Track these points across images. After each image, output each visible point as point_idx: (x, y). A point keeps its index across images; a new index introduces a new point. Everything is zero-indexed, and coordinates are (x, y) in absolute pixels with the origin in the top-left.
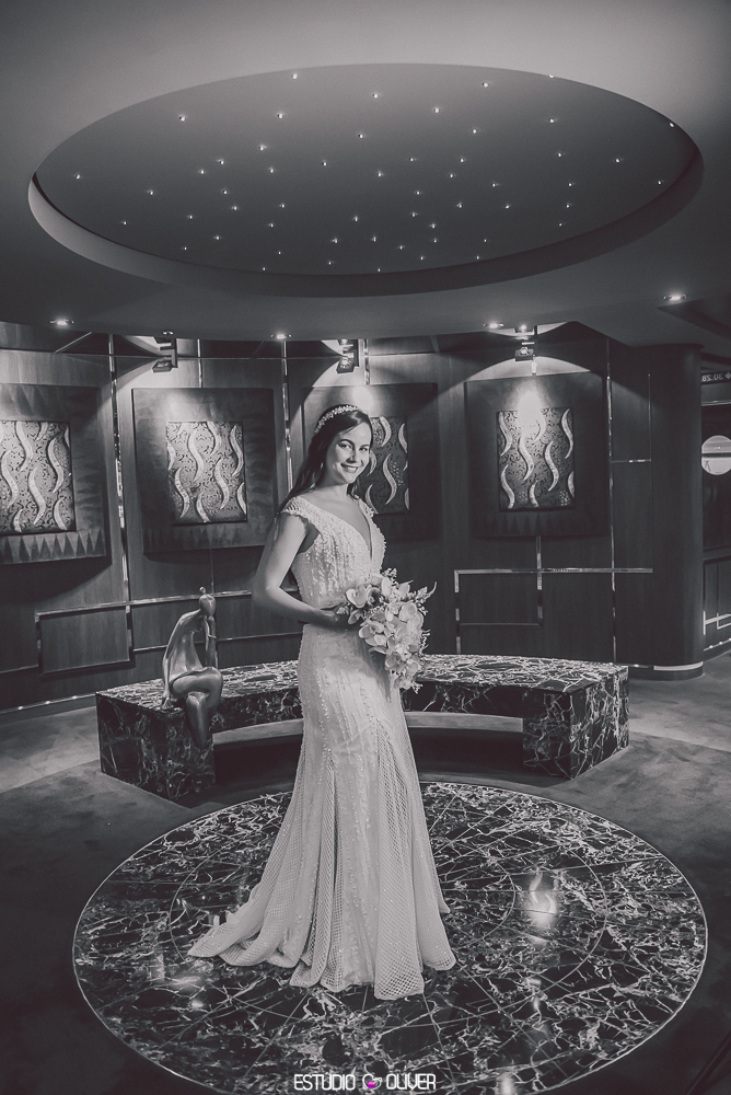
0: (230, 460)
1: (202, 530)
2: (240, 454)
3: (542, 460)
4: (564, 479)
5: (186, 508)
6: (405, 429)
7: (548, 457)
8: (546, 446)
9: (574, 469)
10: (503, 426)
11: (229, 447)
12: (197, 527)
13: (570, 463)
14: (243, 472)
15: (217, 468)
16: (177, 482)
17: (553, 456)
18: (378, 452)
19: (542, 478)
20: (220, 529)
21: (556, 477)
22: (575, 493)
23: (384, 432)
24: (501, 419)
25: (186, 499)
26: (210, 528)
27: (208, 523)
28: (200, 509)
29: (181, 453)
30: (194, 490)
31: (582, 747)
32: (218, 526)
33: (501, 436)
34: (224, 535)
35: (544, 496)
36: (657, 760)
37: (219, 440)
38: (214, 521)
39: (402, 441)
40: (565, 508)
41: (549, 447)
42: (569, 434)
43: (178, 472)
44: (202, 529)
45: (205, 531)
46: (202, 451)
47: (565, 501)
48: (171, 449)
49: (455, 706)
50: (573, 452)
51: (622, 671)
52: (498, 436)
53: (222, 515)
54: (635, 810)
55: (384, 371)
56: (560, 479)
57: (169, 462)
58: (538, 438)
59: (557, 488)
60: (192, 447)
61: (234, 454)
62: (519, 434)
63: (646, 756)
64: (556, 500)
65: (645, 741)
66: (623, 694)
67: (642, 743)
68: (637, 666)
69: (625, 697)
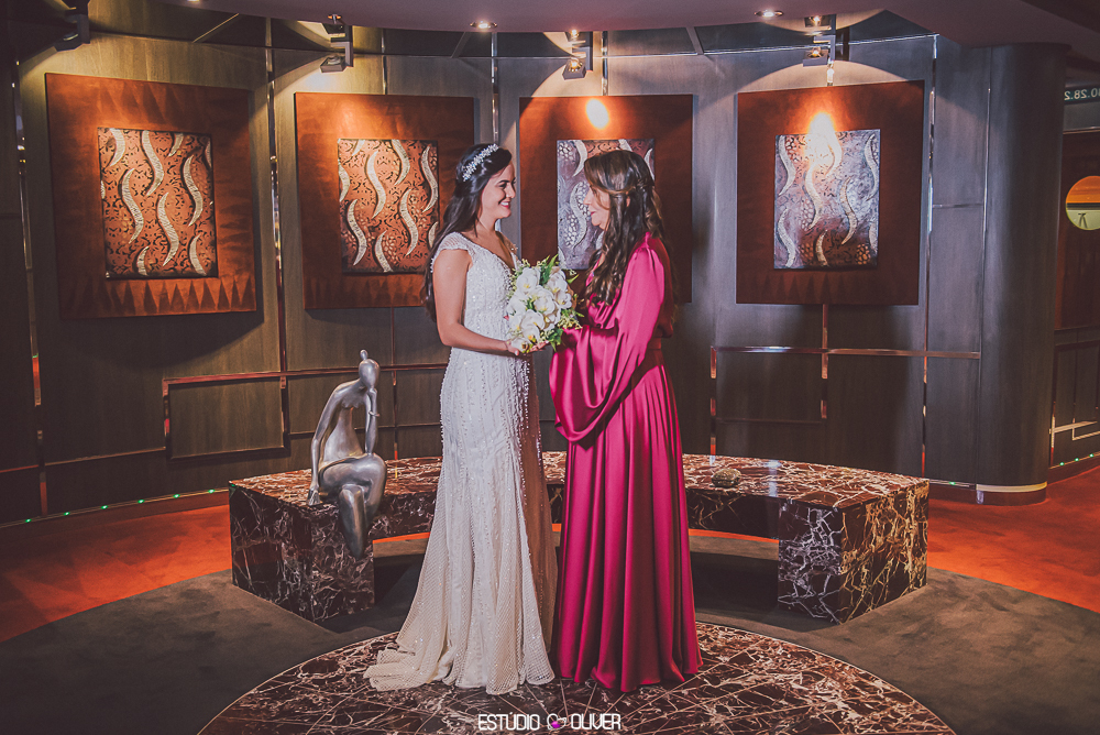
0: (420, 192)
1: (381, 282)
2: (433, 184)
4: (863, 228)
5: (362, 252)
6: (652, 157)
8: (841, 182)
10: (783, 155)
11: (419, 174)
12: (375, 278)
13: (873, 207)
14: (437, 207)
15: (404, 201)
16: (351, 218)
17: (850, 197)
19: (833, 225)
20: (405, 281)
21: (853, 225)
22: (878, 247)
24: (782, 144)
25: (363, 241)
26: (392, 279)
27: (389, 273)
28: (379, 253)
29: (356, 180)
30: (374, 230)
31: (858, 582)
32: (402, 277)
33: (780, 168)
34: (411, 289)
35: (835, 251)
36: (963, 606)
37: (406, 165)
38: (398, 270)
40: (863, 267)
42: (874, 169)
43: (352, 206)
44: (381, 280)
45: (385, 283)
46: (384, 177)
47: (864, 258)
48: (343, 173)
50: (878, 191)
51: (920, 485)
52: (777, 168)
53: (407, 263)
54: (921, 668)
56: (859, 228)
57: (340, 191)
58: (831, 172)
59: (854, 241)
60: (371, 172)
61: (426, 184)
62: (805, 166)
63: (948, 601)
64: (851, 256)
65: (950, 581)
66: (920, 516)
67: (944, 583)
68: (953, 483)
69: (923, 520)
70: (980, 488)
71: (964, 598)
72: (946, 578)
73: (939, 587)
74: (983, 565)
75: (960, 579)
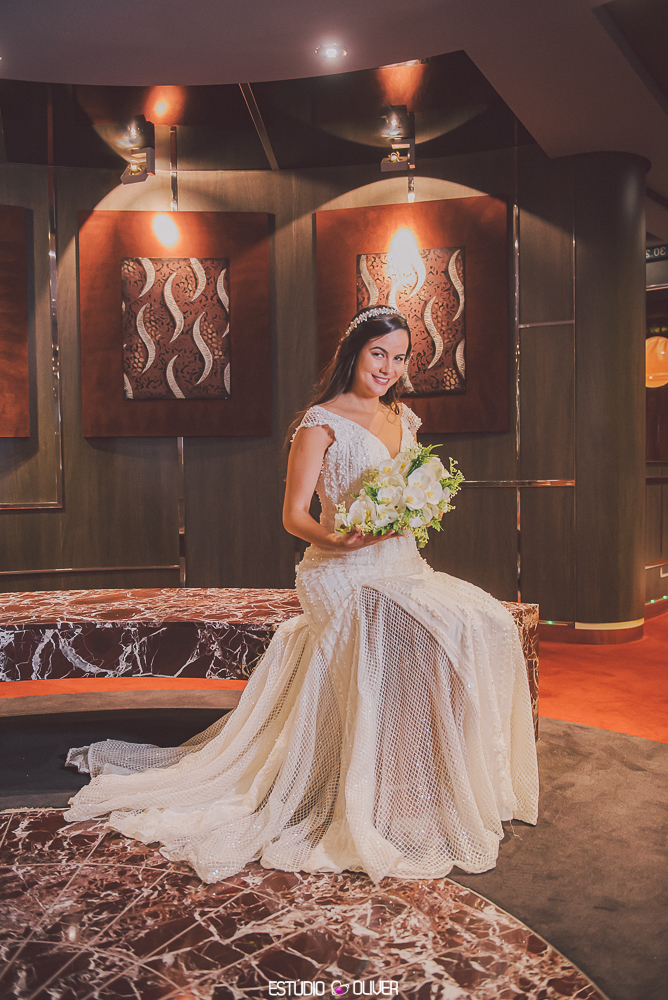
3: (420, 323)
4: (450, 351)
6: (226, 278)
7: (428, 319)
8: (426, 303)
9: (465, 336)
10: (366, 276)
13: (459, 328)
17: (435, 318)
18: (186, 308)
19: (417, 349)
21: (440, 348)
22: (466, 371)
23: (196, 279)
24: (363, 264)
33: (361, 288)
35: (421, 376)
39: (223, 295)
40: (450, 393)
41: (430, 305)
42: (459, 288)
47: (452, 383)
49: (231, 667)
50: (464, 312)
51: (528, 611)
52: (359, 290)
55: (197, 192)
56: (446, 351)
58: (415, 292)
59: (440, 364)
62: (388, 287)
63: (567, 761)
64: (438, 382)
65: (567, 734)
66: (530, 652)
67: (559, 737)
68: (550, 623)
69: (533, 657)
70: (579, 626)
71: (587, 756)
72: (561, 730)
73: (554, 741)
74: (599, 711)
75: (577, 731)
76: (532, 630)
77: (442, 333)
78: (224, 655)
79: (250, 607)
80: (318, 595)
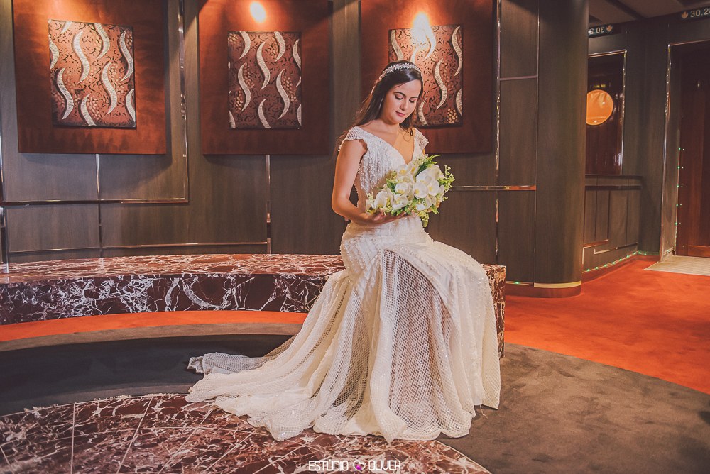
0: (118, 65)
1: (86, 134)
2: (130, 60)
3: (432, 77)
4: (452, 97)
5: (70, 109)
6: (299, 46)
7: (437, 74)
8: (436, 63)
9: (462, 86)
10: (395, 45)
11: (118, 52)
12: (81, 130)
13: (459, 81)
14: (133, 78)
15: (105, 71)
16: (60, 81)
17: (442, 74)
18: (272, 66)
19: (431, 95)
20: (107, 134)
21: (445, 94)
22: (462, 111)
23: (279, 46)
24: (393, 36)
25: (70, 101)
26: (95, 132)
27: (93, 127)
28: (84, 111)
29: (65, 53)
30: (80, 92)
32: (104, 131)
33: (392, 52)
34: (111, 140)
35: (432, 114)
36: (536, 374)
37: (107, 44)
38: (100, 125)
39: (297, 57)
40: (452, 125)
41: (438, 65)
42: (459, 53)
43: (61, 73)
44: (87, 132)
45: (90, 135)
46: (88, 52)
47: (453, 118)
48: (53, 46)
49: (297, 304)
50: (462, 70)
51: (498, 270)
52: (390, 54)
53: (109, 120)
56: (449, 97)
57: (51, 60)
58: (428, 56)
59: (445, 106)
60: (77, 47)
61: (123, 59)
62: (410, 52)
63: (523, 370)
64: (443, 118)
65: (523, 353)
66: (499, 298)
67: (518, 355)
68: (517, 283)
69: (501, 301)
70: (536, 285)
71: (536, 367)
72: (519, 351)
73: (515, 358)
74: (546, 340)
75: (530, 352)
76: (500, 284)
77: (447, 84)
78: (292, 296)
79: (311, 266)
80: (354, 256)
